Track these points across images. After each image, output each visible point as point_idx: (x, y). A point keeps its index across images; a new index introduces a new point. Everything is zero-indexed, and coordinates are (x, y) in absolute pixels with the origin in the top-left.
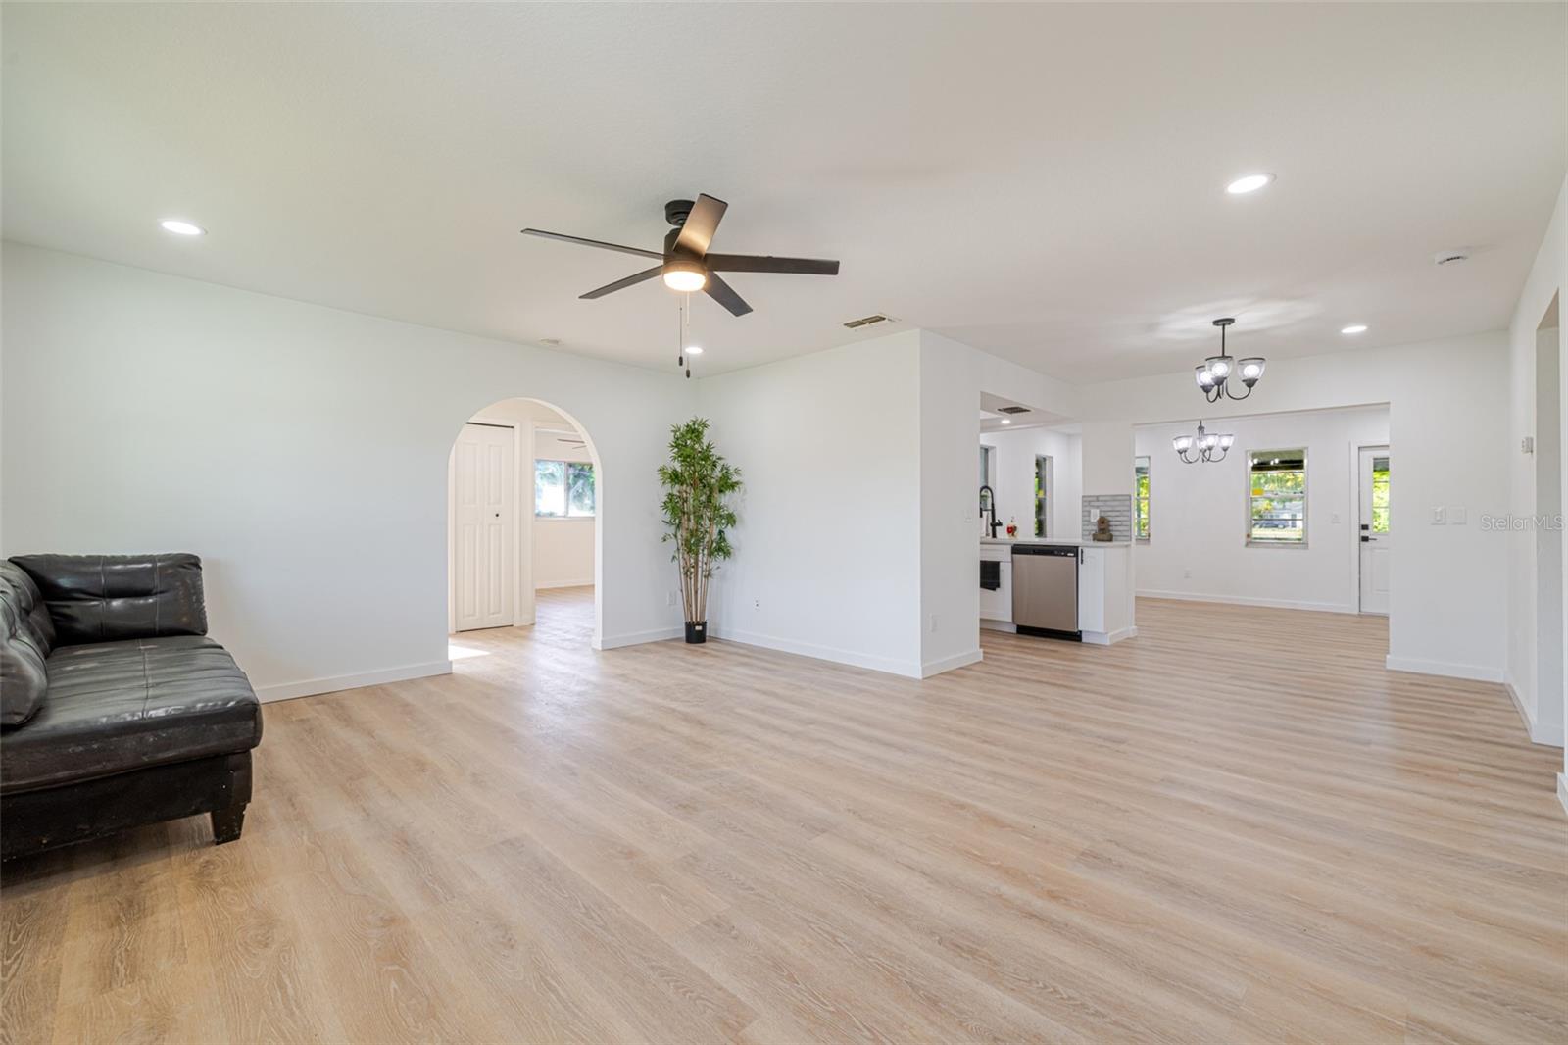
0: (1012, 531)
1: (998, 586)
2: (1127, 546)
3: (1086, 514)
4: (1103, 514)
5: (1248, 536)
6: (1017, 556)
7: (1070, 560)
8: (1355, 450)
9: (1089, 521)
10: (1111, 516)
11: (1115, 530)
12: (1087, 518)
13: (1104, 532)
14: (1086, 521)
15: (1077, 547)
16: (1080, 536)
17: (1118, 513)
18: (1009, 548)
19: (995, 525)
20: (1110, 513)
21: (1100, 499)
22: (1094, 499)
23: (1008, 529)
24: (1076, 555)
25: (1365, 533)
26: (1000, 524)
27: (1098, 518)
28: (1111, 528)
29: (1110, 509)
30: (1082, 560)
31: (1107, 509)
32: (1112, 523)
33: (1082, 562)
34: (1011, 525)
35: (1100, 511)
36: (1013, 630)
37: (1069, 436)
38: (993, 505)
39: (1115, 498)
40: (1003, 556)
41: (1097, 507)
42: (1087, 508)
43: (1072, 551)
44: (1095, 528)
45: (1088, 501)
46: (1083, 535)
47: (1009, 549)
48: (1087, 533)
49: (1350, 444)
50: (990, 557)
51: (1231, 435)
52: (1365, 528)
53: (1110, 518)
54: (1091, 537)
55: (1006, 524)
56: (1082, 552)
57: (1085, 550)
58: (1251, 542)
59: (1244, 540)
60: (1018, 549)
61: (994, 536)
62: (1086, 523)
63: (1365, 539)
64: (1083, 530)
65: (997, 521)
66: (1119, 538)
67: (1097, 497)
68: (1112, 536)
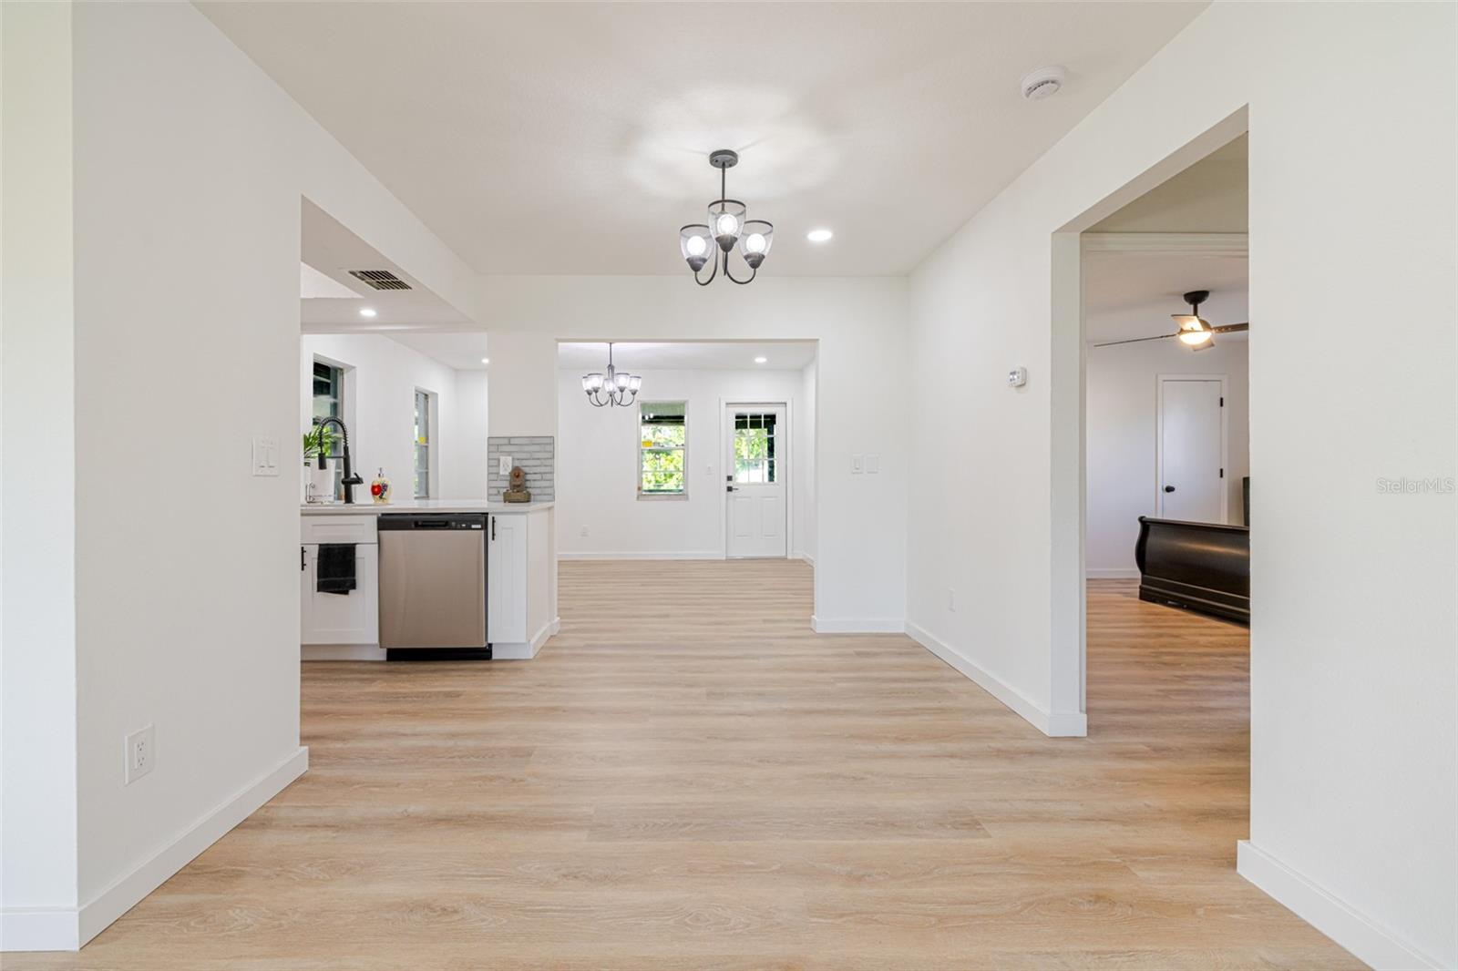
0: (379, 490)
1: (353, 586)
2: (550, 509)
3: (493, 463)
4: (517, 464)
5: (639, 489)
6: (385, 533)
7: (475, 535)
8: (723, 405)
9: (498, 473)
10: (529, 467)
11: (534, 485)
12: (494, 470)
13: (518, 489)
14: (493, 474)
15: (486, 514)
16: (486, 495)
17: (538, 462)
18: (374, 520)
19: (348, 483)
20: (525, 463)
21: (513, 441)
22: (506, 441)
23: (373, 488)
24: (485, 527)
25: (730, 484)
26: (358, 481)
27: (510, 469)
28: (528, 484)
29: (528, 456)
30: (493, 535)
31: (523, 456)
32: (528, 477)
33: (493, 539)
34: (378, 481)
35: (513, 459)
36: (381, 655)
37: (456, 370)
38: (346, 449)
39: (533, 440)
40: (360, 532)
41: (509, 453)
42: (495, 455)
43: (478, 521)
44: (506, 484)
45: (497, 445)
46: (489, 495)
47: (372, 522)
48: (495, 491)
49: (720, 400)
50: (337, 536)
51: (639, 377)
52: (730, 478)
53: (526, 470)
54: (502, 498)
55: (370, 479)
56: (493, 522)
57: (497, 518)
58: (642, 495)
59: (635, 492)
60: (388, 522)
61: (348, 499)
62: (493, 477)
63: (730, 489)
64: (489, 488)
65: (353, 476)
66: (538, 497)
67: (510, 438)
68: (529, 495)
